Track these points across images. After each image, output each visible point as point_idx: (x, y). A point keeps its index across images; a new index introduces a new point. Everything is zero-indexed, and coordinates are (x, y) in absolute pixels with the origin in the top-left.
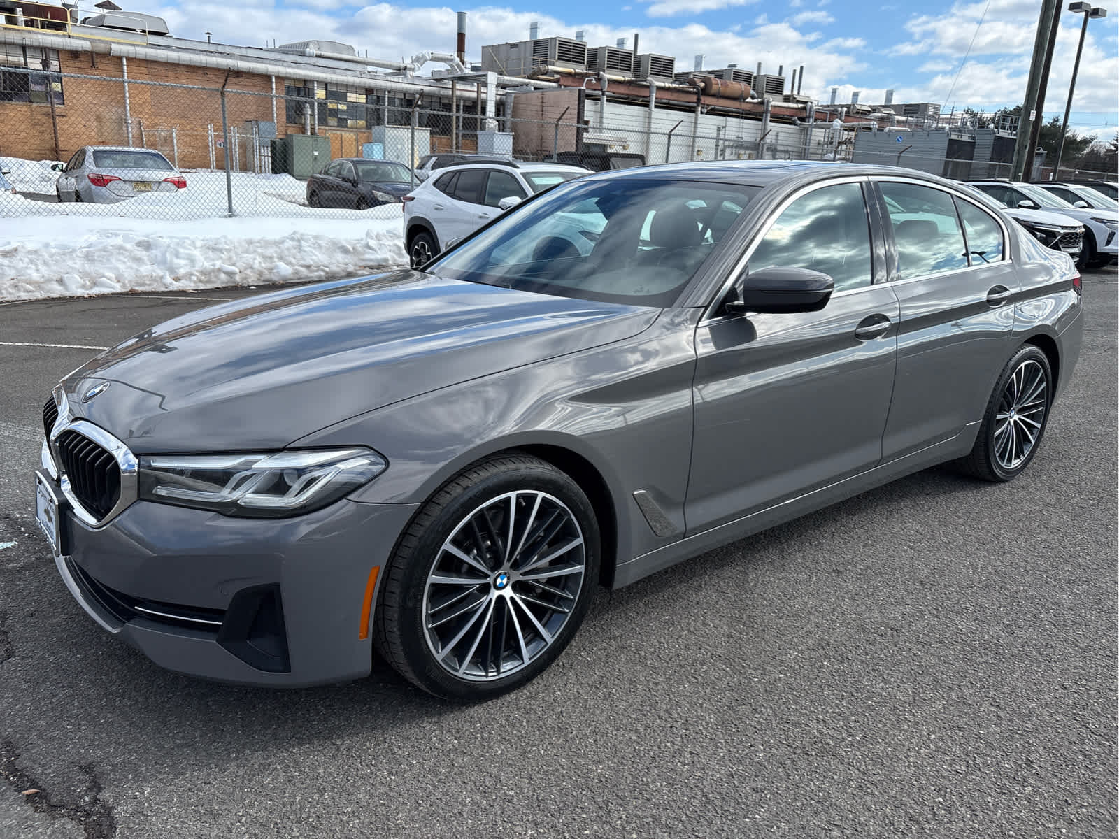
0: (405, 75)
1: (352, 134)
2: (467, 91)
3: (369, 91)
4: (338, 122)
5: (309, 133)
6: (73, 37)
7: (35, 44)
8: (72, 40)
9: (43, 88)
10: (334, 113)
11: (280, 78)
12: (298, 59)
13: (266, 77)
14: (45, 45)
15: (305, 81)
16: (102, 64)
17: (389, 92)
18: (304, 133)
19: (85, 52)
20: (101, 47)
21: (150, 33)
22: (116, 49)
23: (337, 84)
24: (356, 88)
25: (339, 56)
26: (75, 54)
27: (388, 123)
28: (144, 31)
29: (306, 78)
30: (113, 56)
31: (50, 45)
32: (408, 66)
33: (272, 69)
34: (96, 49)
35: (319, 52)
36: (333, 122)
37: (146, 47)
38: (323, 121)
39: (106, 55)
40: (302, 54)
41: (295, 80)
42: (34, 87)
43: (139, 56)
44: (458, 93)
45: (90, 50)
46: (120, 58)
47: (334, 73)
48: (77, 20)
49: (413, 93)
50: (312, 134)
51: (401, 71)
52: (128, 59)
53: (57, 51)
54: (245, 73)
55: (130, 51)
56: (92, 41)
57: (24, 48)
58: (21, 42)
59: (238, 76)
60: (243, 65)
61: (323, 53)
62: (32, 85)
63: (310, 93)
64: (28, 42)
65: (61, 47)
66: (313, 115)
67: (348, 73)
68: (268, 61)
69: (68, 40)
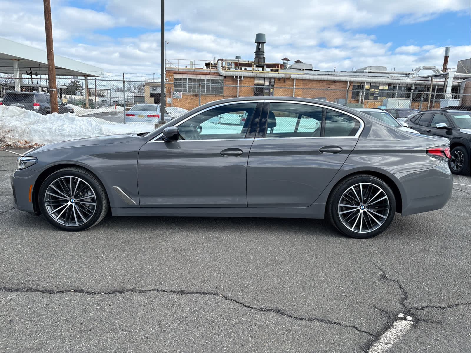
0: (409, 77)
1: (379, 103)
2: (440, 81)
3: (389, 85)
4: (374, 98)
5: (360, 103)
6: (280, 73)
7: (268, 77)
8: (279, 74)
9: (268, 91)
10: (372, 94)
11: (351, 82)
12: (361, 74)
13: (346, 82)
14: (271, 77)
15: (361, 83)
16: (288, 82)
17: (399, 84)
18: (358, 103)
19: (283, 78)
20: (288, 76)
21: (306, 70)
22: (293, 76)
23: (375, 83)
24: (384, 84)
25: (378, 71)
26: (279, 79)
27: (397, 97)
28: (304, 69)
29: (362, 81)
30: (292, 79)
31: (272, 77)
32: (411, 73)
33: (348, 79)
34: (286, 77)
35: (370, 71)
36: (371, 98)
37: (304, 75)
38: (367, 98)
39: (289, 79)
40: (363, 72)
41: (357, 82)
42: (266, 91)
43: (300, 78)
44: (435, 83)
45: (284, 77)
46: (294, 79)
47: (375, 78)
48: (287, 67)
49: (411, 85)
50: (361, 103)
51: (407, 75)
52: (296, 79)
53: (274, 78)
54: (337, 81)
55: (297, 77)
56: (285, 74)
57: (264, 78)
58: (263, 76)
59: (335, 83)
60: (337, 78)
61: (371, 71)
62: (265, 90)
63: (363, 87)
64: (265, 76)
65: (275, 77)
66: (362, 95)
67: (382, 78)
68: (347, 76)
69: (278, 74)
